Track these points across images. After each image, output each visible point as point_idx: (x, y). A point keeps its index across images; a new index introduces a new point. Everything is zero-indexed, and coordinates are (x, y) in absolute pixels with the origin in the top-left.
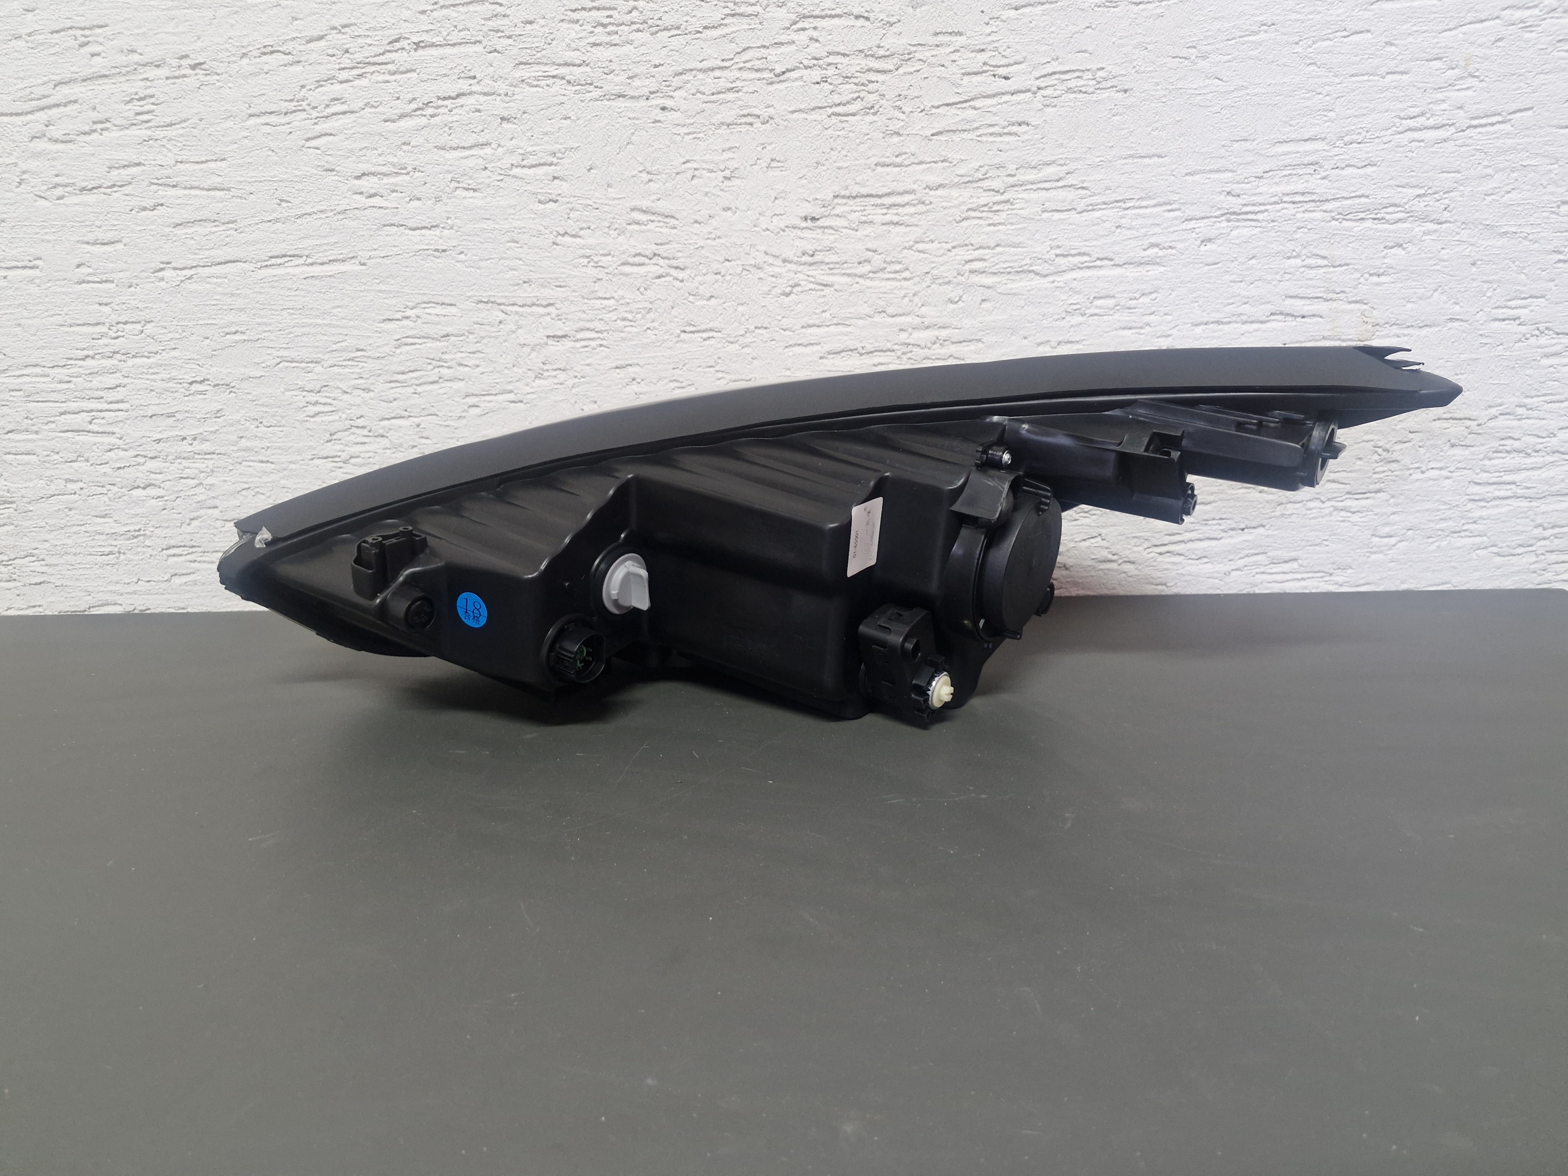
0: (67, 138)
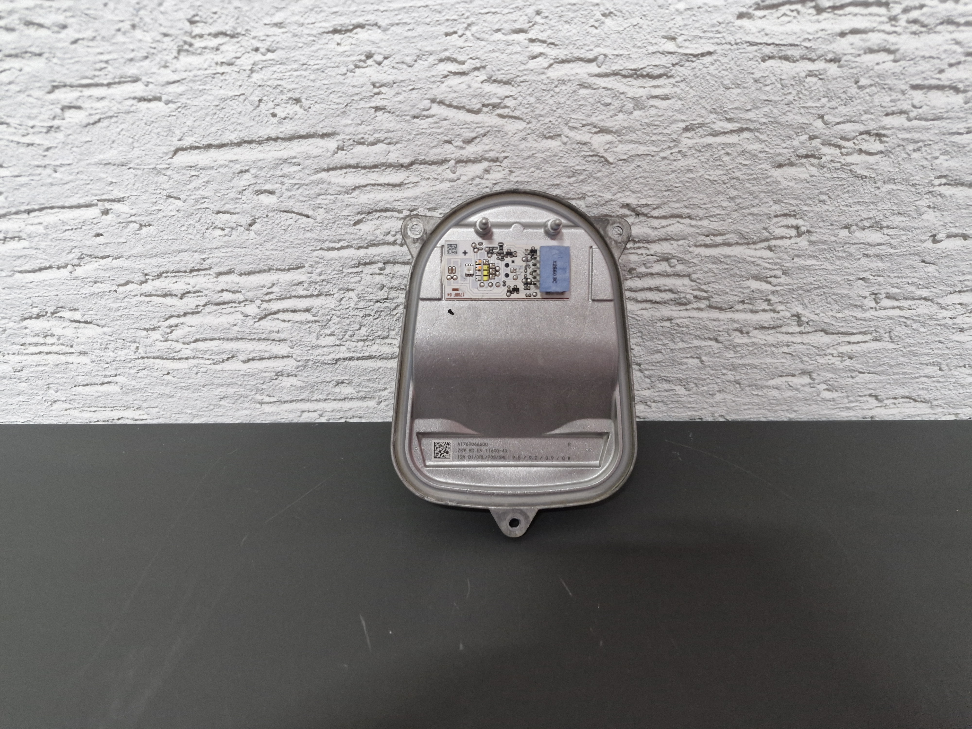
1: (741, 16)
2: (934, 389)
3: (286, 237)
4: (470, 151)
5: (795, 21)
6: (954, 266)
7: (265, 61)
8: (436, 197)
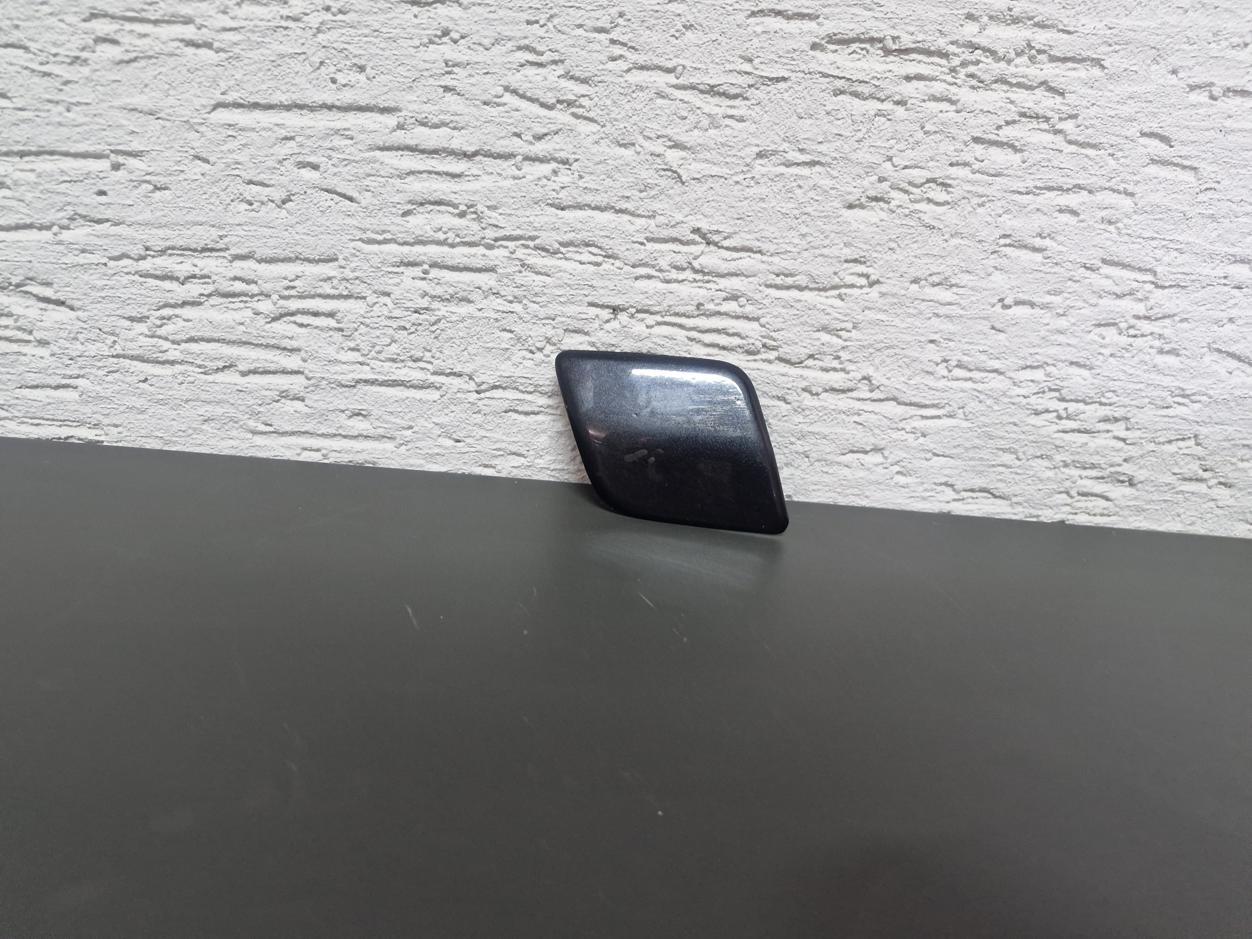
1: (814, 46)
2: (1013, 482)
3: (322, 220)
4: (539, 148)
5: (864, 60)
6: (1022, 336)
7: (335, 21)
8: (497, 194)
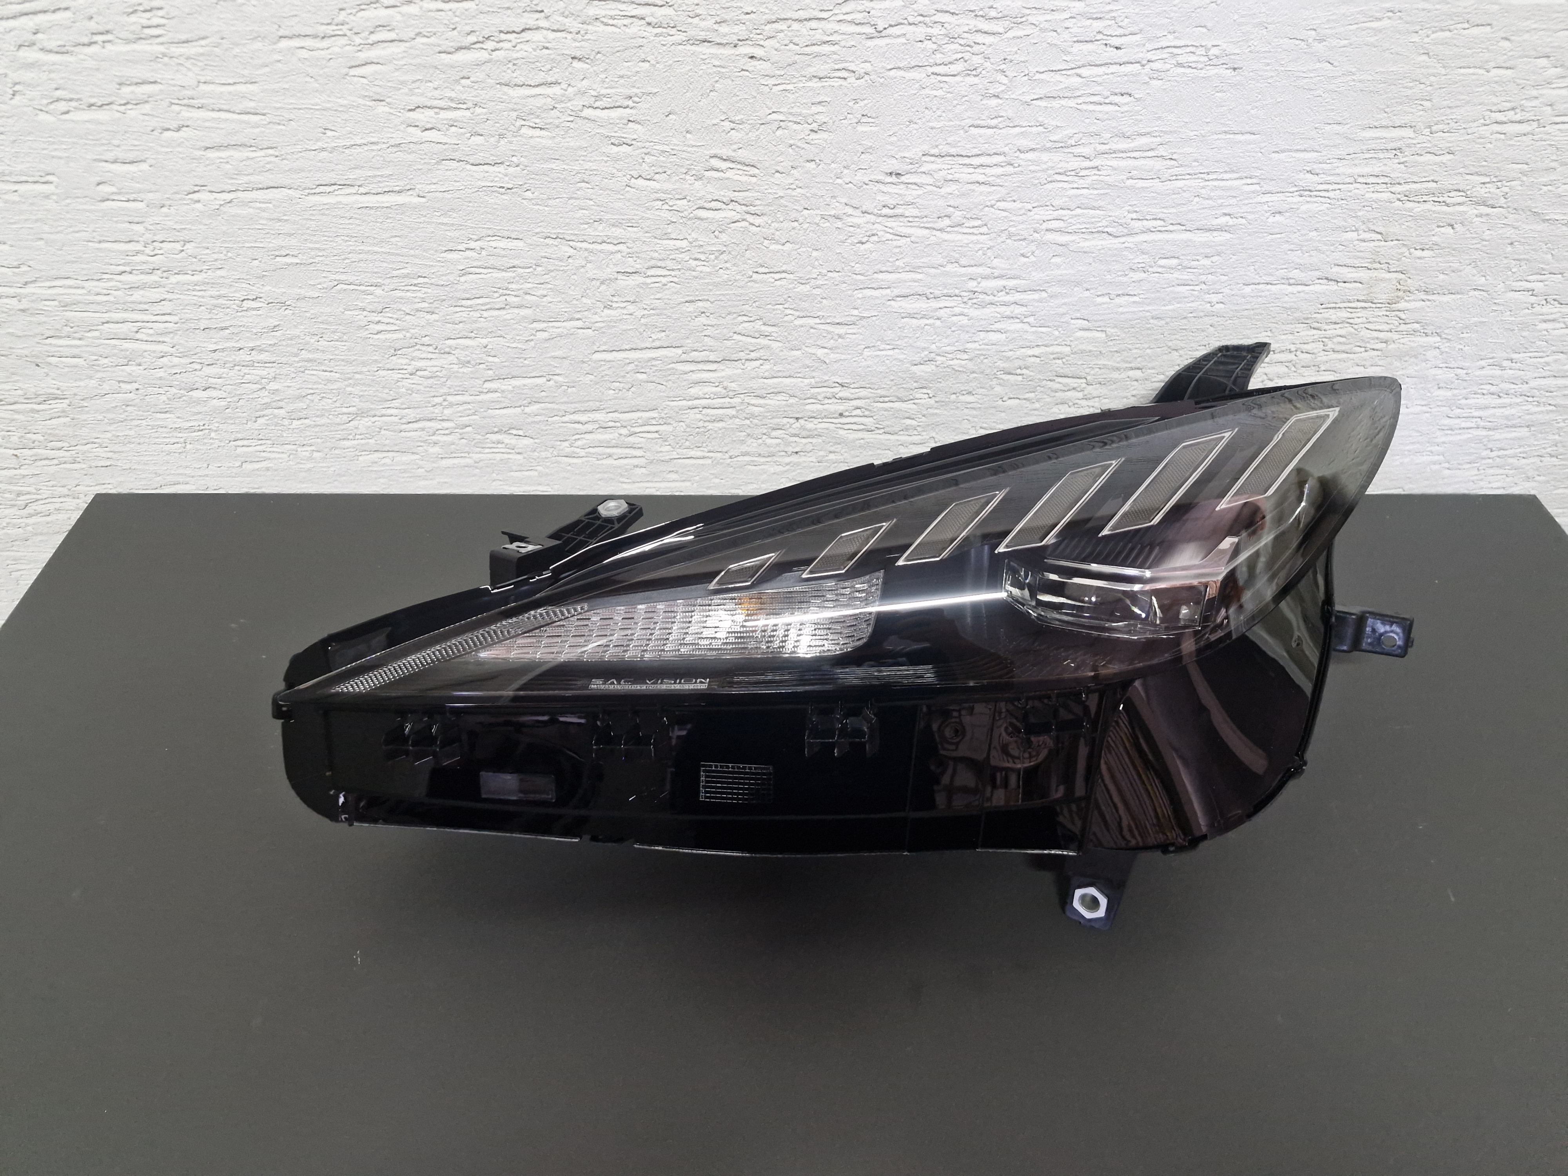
0: (64, 50)
